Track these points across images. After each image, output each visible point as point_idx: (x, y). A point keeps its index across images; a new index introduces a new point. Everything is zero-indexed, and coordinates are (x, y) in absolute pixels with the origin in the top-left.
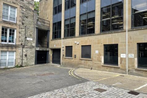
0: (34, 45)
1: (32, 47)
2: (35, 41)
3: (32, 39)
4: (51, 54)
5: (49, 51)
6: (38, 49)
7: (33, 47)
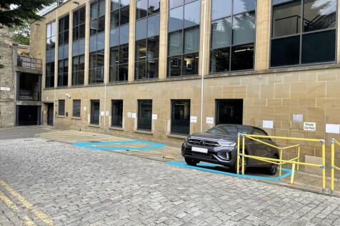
0: (13, 97)
1: (9, 101)
2: (15, 91)
3: (9, 89)
4: (44, 111)
5: (41, 106)
6: (20, 103)
7: (12, 100)
